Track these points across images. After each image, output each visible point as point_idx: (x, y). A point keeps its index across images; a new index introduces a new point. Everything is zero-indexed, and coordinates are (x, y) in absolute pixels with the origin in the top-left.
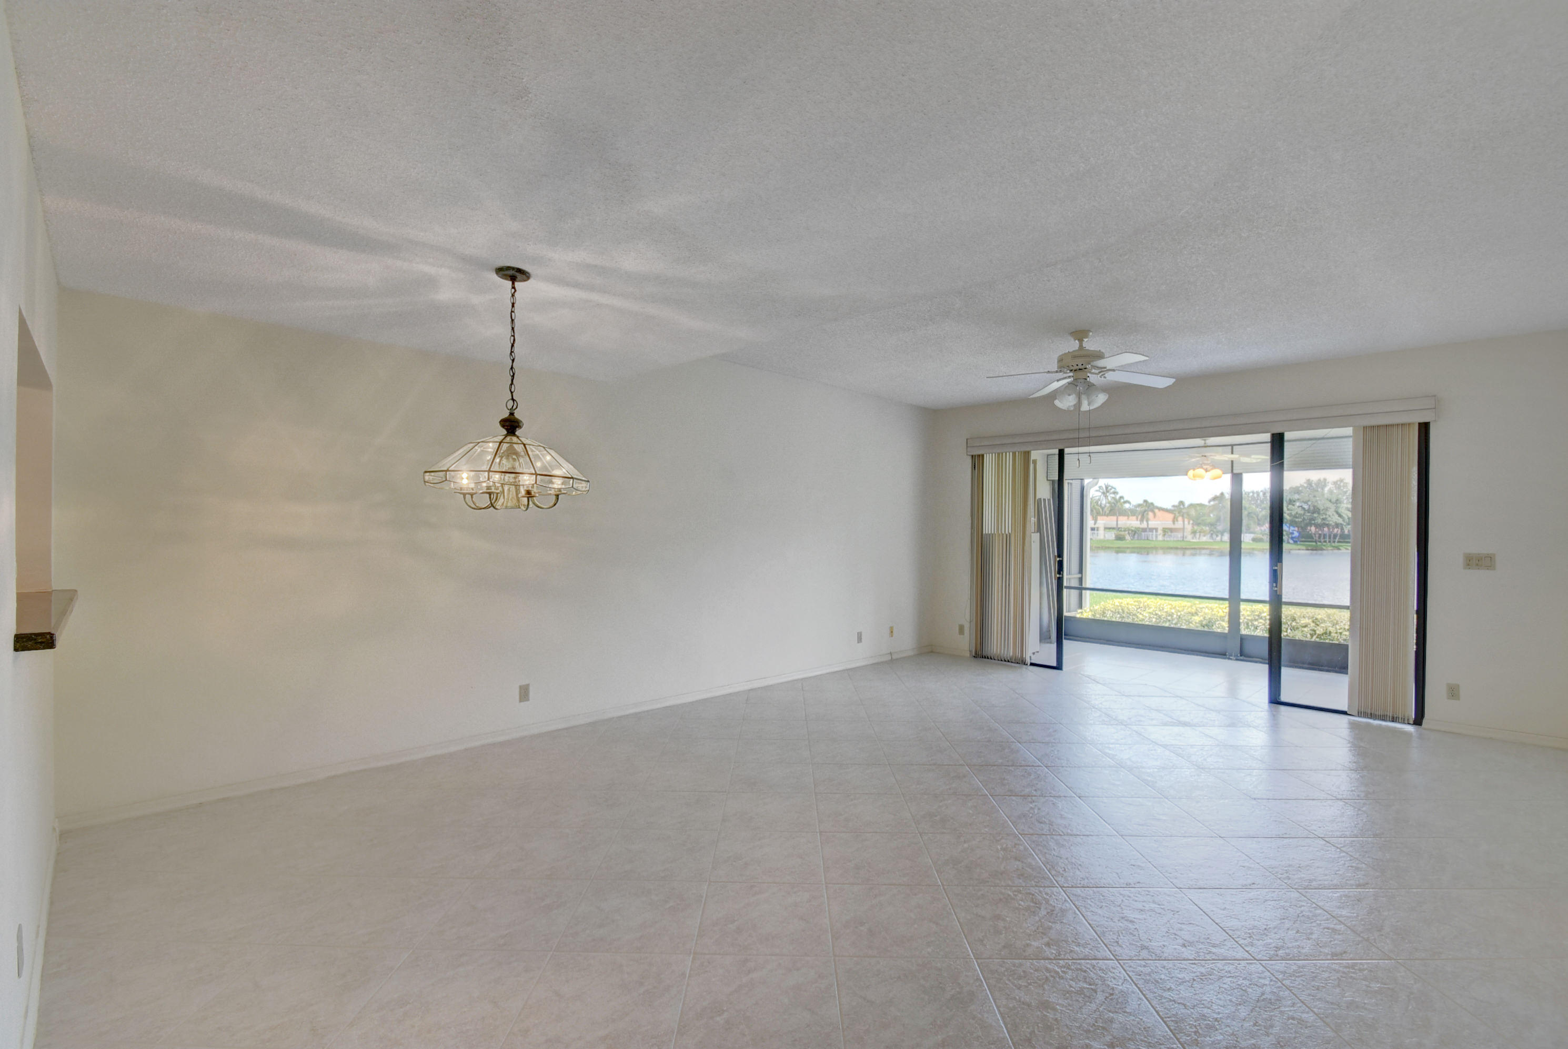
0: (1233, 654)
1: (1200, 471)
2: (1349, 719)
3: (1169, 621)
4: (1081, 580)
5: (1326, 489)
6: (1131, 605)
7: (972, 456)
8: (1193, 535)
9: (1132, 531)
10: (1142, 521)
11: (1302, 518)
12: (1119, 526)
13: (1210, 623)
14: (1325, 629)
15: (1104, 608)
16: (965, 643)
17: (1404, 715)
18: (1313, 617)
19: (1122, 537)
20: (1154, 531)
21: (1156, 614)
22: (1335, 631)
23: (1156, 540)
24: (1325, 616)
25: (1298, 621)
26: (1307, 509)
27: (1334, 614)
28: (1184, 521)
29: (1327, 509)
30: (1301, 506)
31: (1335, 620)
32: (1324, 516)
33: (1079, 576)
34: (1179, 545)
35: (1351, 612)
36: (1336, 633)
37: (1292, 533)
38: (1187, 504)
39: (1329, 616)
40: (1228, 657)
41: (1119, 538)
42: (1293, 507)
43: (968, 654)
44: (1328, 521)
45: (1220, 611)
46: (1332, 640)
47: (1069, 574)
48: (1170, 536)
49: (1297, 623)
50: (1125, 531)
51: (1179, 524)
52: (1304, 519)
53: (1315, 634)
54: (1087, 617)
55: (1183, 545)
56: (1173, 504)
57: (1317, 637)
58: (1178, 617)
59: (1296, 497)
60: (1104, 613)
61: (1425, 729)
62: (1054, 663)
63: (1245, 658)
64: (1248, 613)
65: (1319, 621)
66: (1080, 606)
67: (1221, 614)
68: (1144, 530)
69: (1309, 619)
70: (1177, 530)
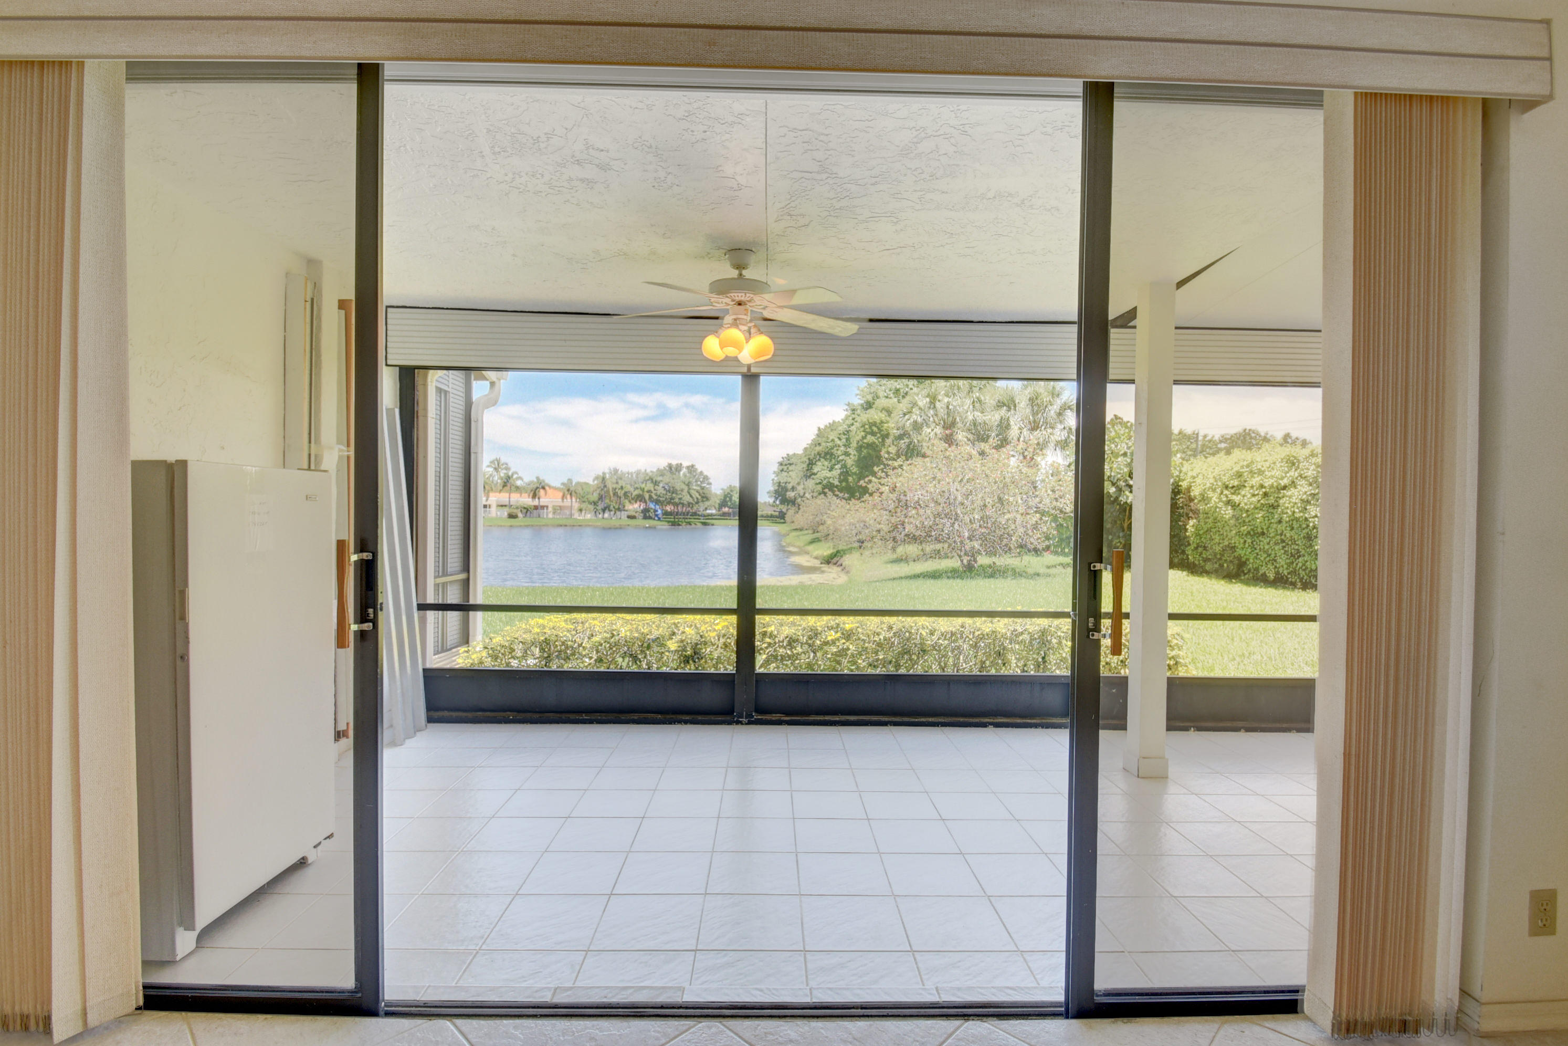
0: (745, 714)
4: (465, 588)
8: (579, 513)
9: (525, 508)
10: (534, 498)
11: (664, 498)
12: (511, 504)
19: (514, 515)
20: (545, 509)
23: (547, 518)
26: (668, 490)
28: (571, 500)
30: (664, 488)
34: (567, 523)
37: (657, 511)
38: (574, 483)
40: (735, 718)
41: (512, 516)
42: (658, 488)
47: (444, 577)
48: (560, 514)
50: (517, 508)
51: (567, 503)
52: (666, 499)
55: (571, 523)
56: (562, 482)
59: (660, 478)
68: (536, 508)
70: (565, 507)
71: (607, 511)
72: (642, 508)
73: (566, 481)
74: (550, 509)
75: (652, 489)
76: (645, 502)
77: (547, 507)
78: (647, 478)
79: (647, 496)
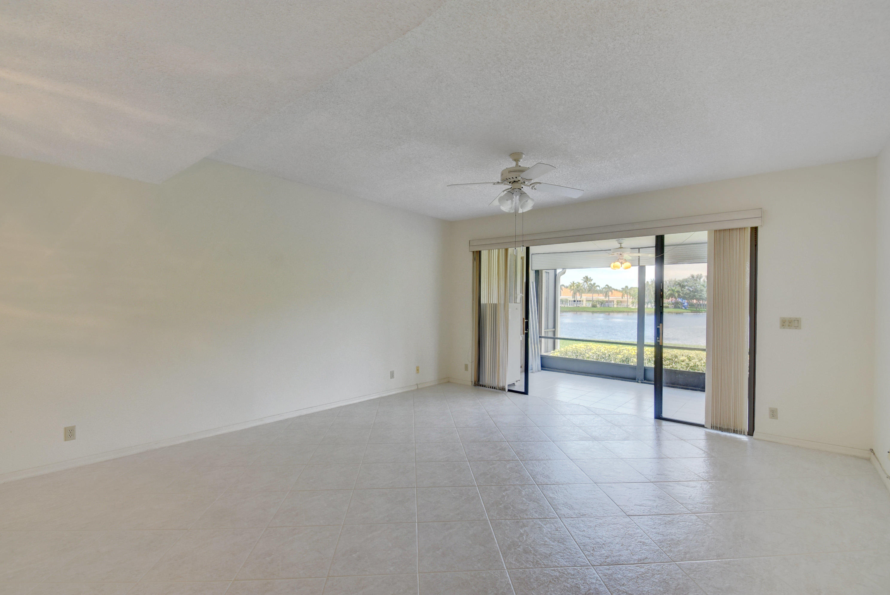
0: (640, 379)
1: (618, 264)
2: (706, 432)
3: (603, 358)
4: (554, 332)
5: (702, 280)
6: (582, 348)
7: (473, 252)
8: (632, 304)
9: (601, 302)
10: (606, 296)
11: (689, 295)
12: (594, 300)
13: (628, 359)
14: (695, 363)
15: (567, 350)
16: (469, 376)
17: (741, 429)
18: (688, 356)
19: (595, 305)
20: (612, 302)
21: (597, 354)
22: (700, 365)
23: (613, 307)
24: (695, 355)
25: (679, 358)
26: (691, 290)
27: (700, 353)
28: (627, 297)
29: (702, 290)
30: (689, 289)
31: (700, 357)
32: (700, 294)
33: (554, 330)
34: (625, 310)
35: (706, 353)
36: (701, 366)
37: (684, 304)
38: (629, 288)
39: (697, 355)
40: (637, 381)
41: (594, 306)
42: (684, 289)
43: (470, 384)
44: (702, 297)
45: (633, 351)
46: (699, 371)
47: (547, 329)
48: (621, 305)
49: (678, 359)
50: (596, 302)
51: (625, 298)
52: (690, 296)
53: (689, 366)
54: (556, 356)
55: (627, 310)
56: (622, 287)
57: (690, 368)
58: (608, 356)
59: (686, 284)
60: (567, 353)
61: (755, 439)
62: (523, 390)
63: (647, 382)
64: (649, 353)
65: (691, 358)
66: (554, 348)
67: (634, 353)
68: (607, 302)
69: (685, 357)
70: (624, 301)
71: (649, 304)
72: (673, 301)
73: (624, 287)
74: (615, 302)
75: (680, 290)
76: (675, 298)
77: (613, 301)
78: (677, 283)
79: (676, 295)
